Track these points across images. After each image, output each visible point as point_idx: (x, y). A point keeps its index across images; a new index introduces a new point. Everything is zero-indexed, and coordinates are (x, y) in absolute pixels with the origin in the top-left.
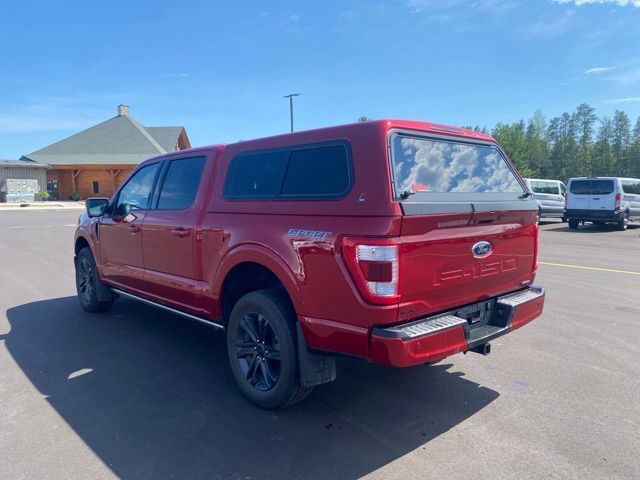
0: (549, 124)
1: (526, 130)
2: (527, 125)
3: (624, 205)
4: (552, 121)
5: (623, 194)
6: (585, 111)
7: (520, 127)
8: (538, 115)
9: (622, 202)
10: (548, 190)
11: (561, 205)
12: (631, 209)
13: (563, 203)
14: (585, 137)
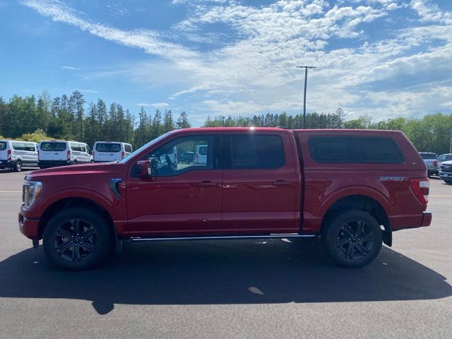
0: (54, 101)
1: (36, 103)
2: (37, 99)
3: (73, 157)
4: (55, 99)
5: (71, 151)
6: (77, 95)
7: (32, 100)
8: (45, 94)
9: (71, 156)
10: (28, 149)
11: (35, 158)
12: (78, 160)
13: (36, 157)
14: (80, 114)
